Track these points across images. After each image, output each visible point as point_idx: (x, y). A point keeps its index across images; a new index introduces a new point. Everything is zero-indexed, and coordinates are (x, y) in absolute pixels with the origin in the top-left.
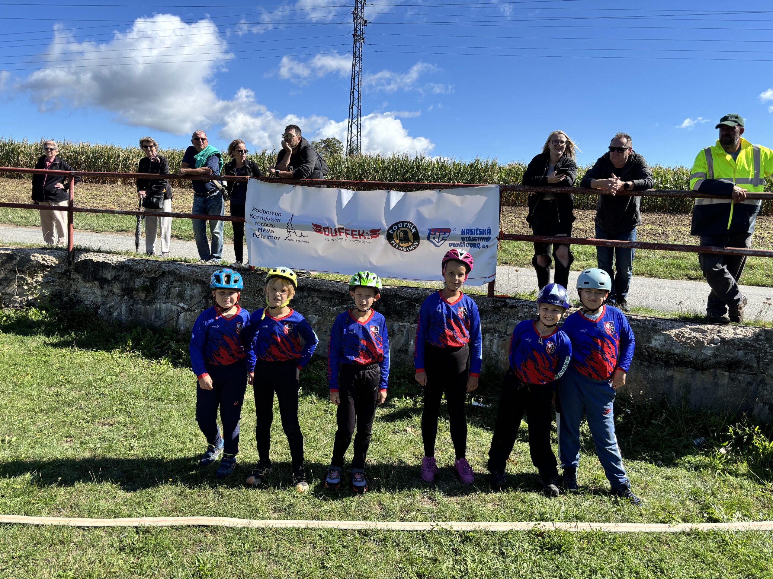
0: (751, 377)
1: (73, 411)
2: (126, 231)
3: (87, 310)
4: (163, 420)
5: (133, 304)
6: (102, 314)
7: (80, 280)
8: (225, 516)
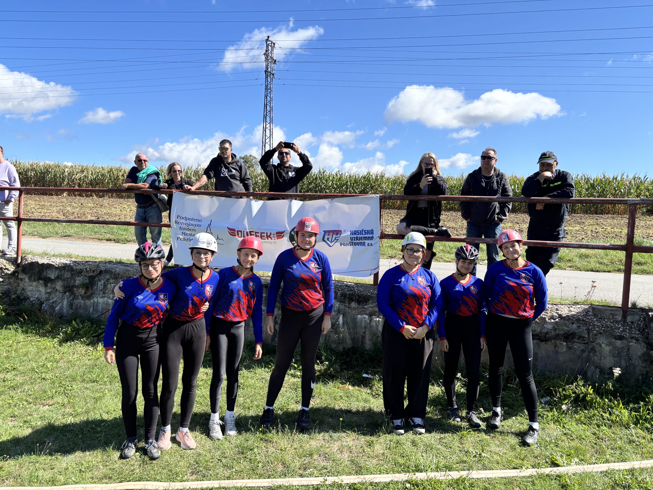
0: (583, 346)
1: (17, 394)
2: (69, 236)
3: (33, 305)
4: (97, 400)
5: (73, 299)
6: (46, 308)
7: (27, 280)
8: (149, 481)
